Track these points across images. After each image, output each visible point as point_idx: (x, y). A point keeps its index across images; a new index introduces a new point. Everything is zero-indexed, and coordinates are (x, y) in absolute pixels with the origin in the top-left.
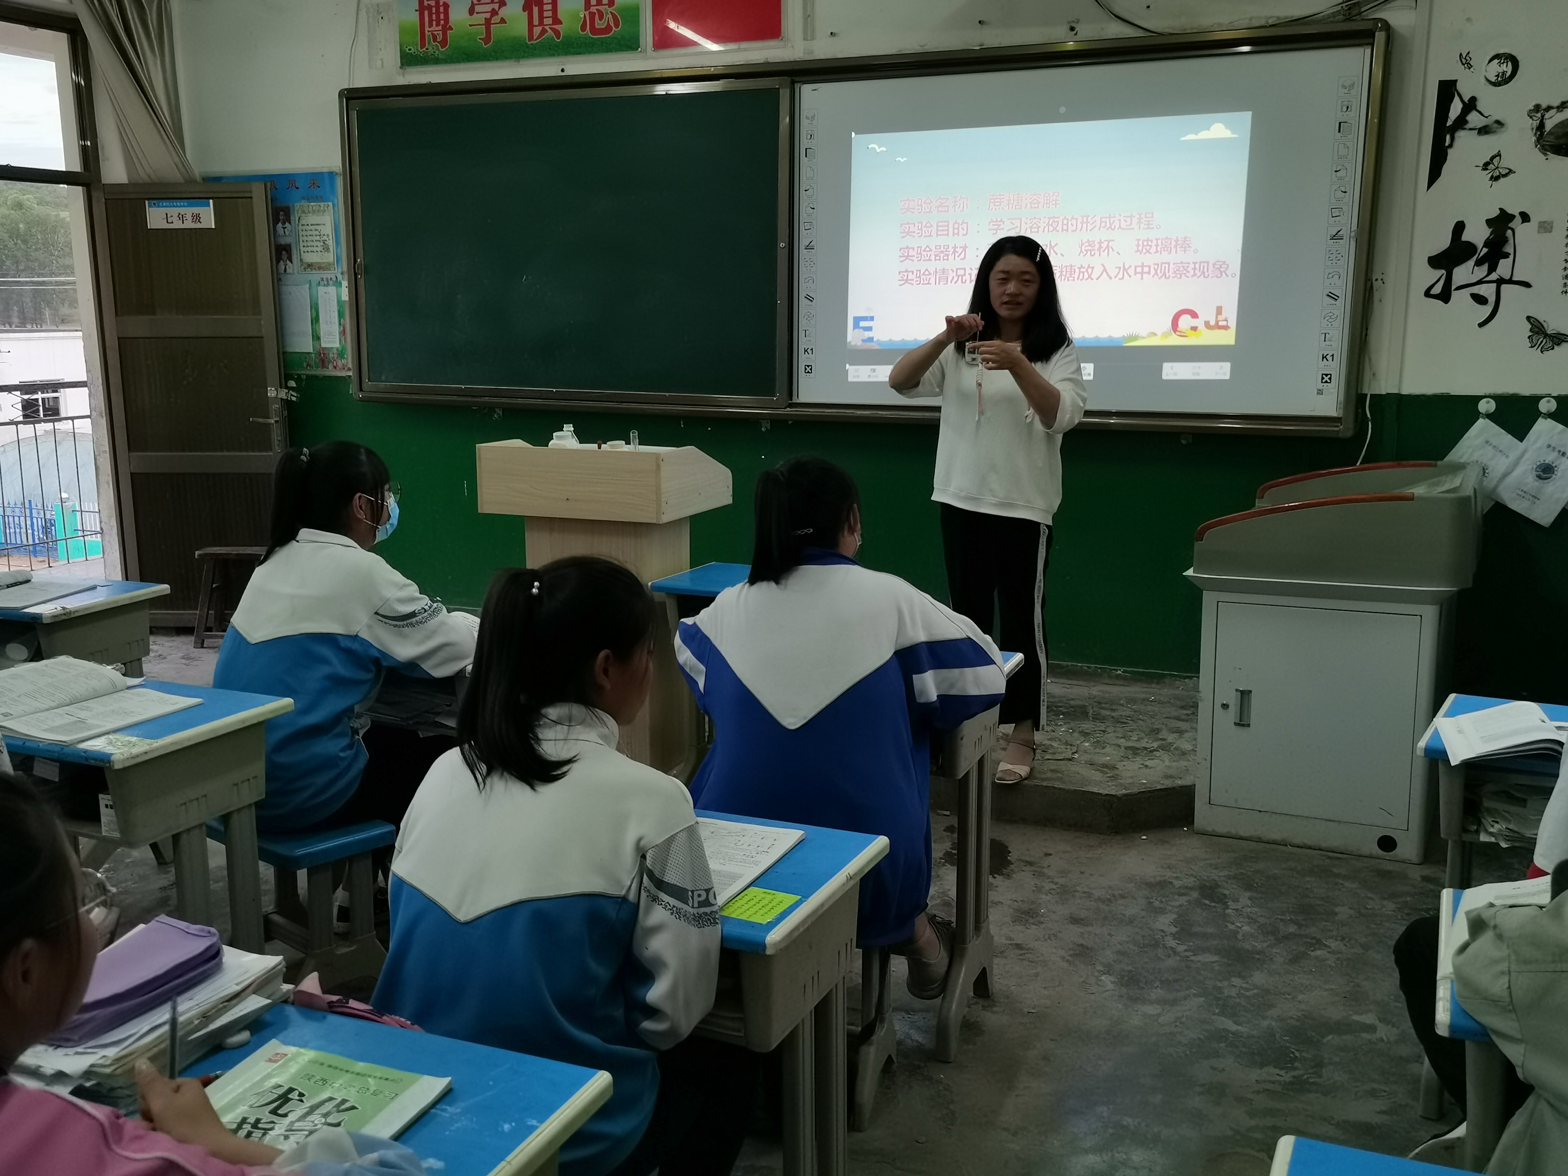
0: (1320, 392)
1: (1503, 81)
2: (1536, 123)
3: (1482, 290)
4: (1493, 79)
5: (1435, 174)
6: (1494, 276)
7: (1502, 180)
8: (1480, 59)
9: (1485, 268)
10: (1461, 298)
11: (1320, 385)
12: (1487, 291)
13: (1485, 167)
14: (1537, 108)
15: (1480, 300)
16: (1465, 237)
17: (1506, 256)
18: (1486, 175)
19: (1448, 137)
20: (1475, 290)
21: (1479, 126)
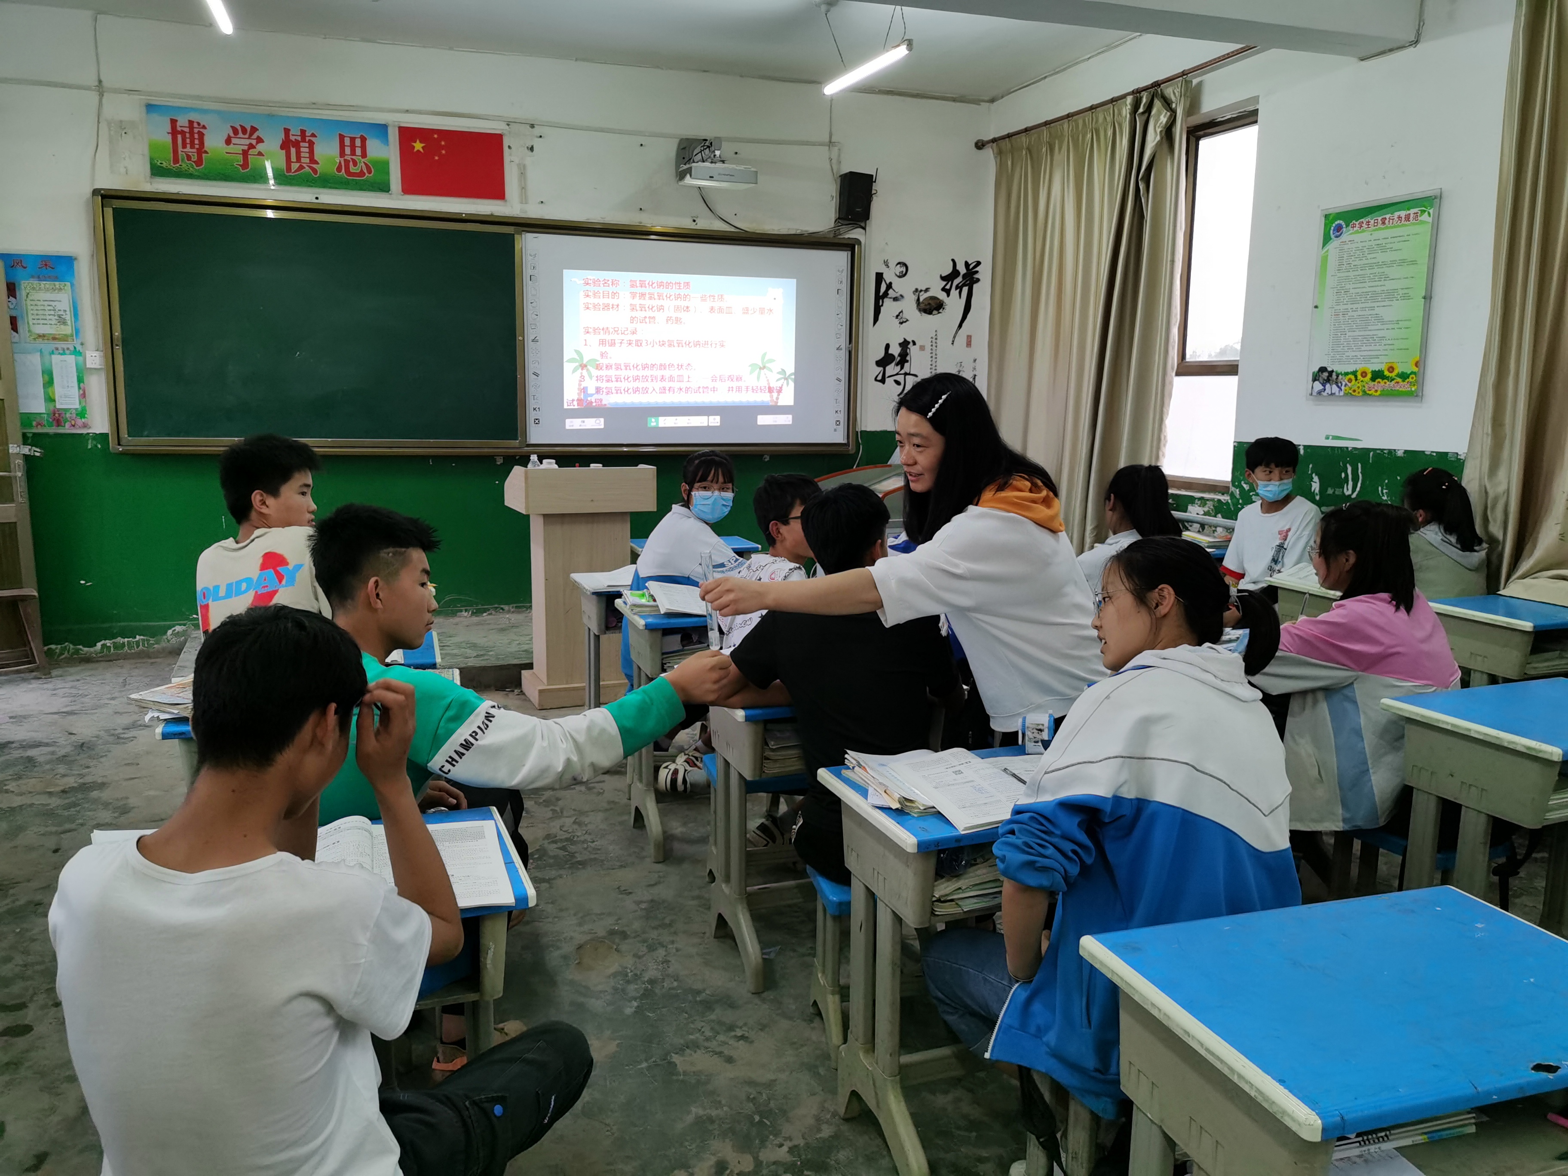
0: (835, 430)
1: (902, 275)
2: (917, 298)
3: (897, 378)
4: (898, 274)
5: (876, 320)
6: (903, 372)
7: (904, 324)
8: (892, 264)
9: (899, 367)
10: (889, 381)
11: (835, 427)
12: (900, 378)
13: (897, 316)
14: (917, 290)
15: (897, 383)
16: (890, 352)
17: (907, 361)
18: (897, 321)
19: (881, 301)
20: (896, 378)
21: (894, 296)
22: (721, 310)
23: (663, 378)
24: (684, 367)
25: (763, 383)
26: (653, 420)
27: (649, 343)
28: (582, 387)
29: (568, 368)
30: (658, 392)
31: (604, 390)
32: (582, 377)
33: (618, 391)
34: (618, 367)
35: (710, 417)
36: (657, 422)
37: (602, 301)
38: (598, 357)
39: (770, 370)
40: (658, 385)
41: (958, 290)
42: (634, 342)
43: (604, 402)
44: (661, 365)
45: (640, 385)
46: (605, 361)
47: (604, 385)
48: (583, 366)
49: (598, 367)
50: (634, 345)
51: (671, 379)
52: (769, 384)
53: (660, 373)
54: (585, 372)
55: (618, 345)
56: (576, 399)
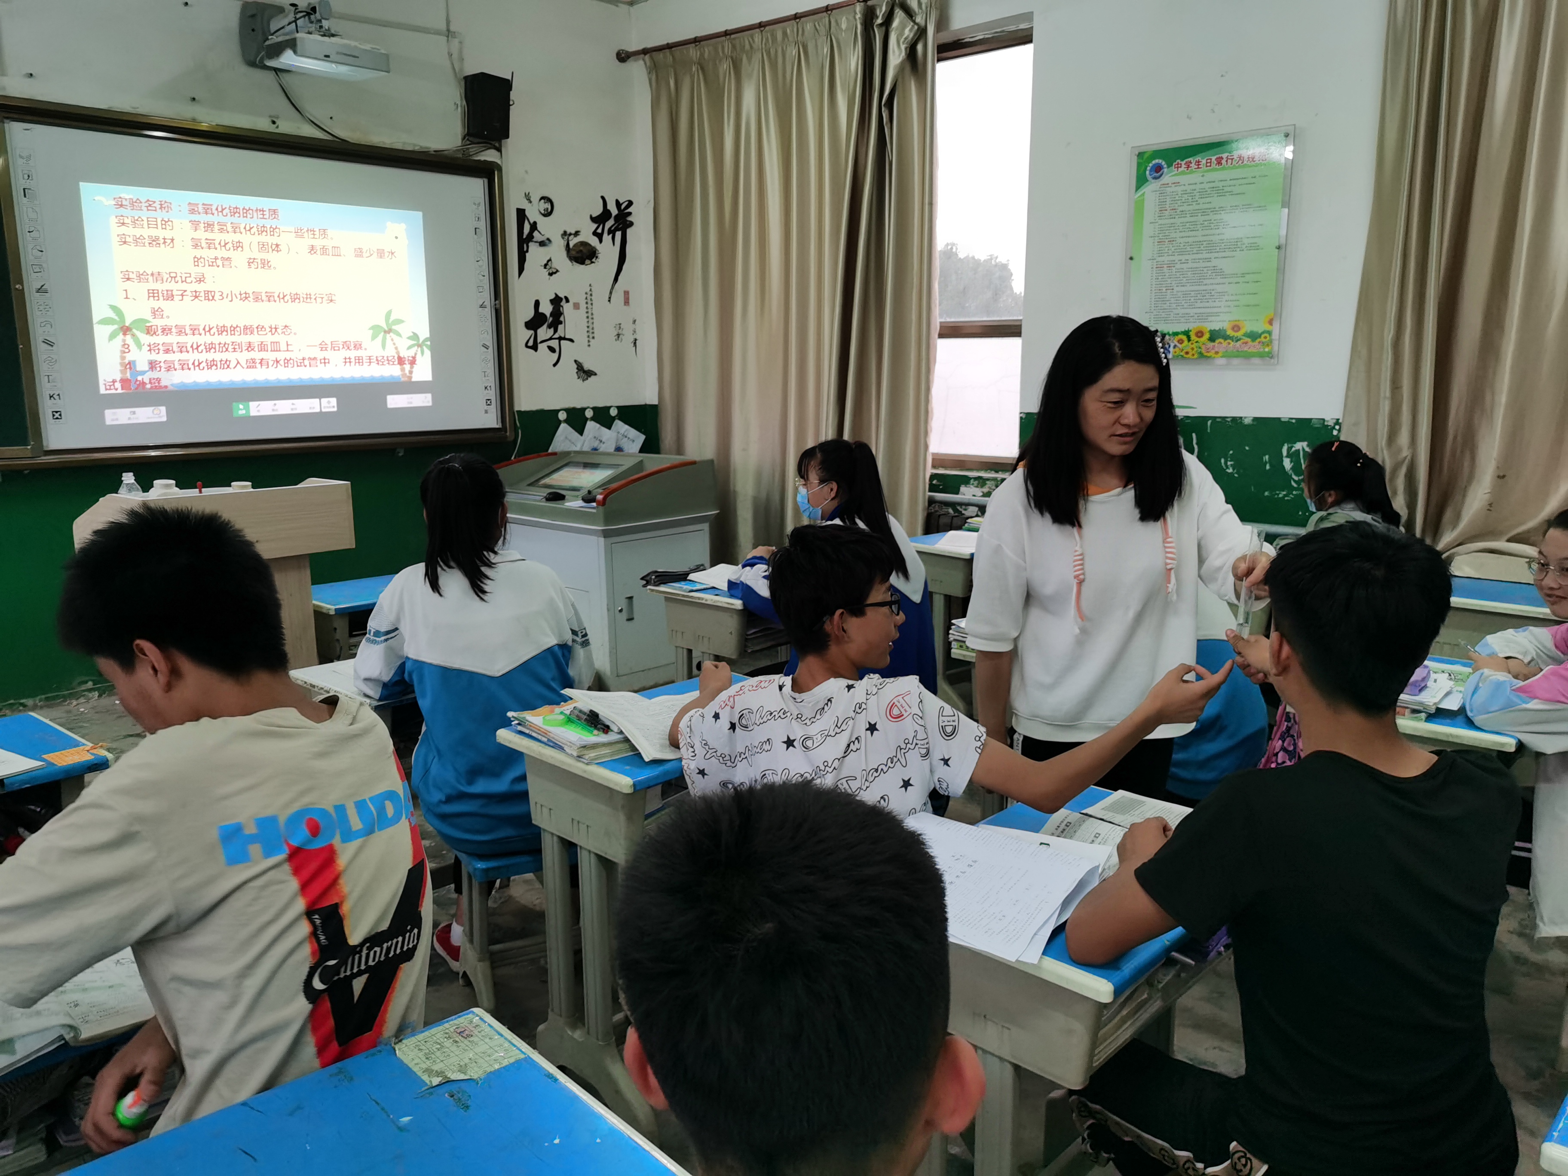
0: (486, 412)
1: (548, 214)
2: (566, 243)
3: (551, 343)
4: (543, 212)
5: (521, 268)
6: (556, 336)
7: (554, 276)
8: (535, 198)
9: (552, 330)
10: (543, 347)
11: (486, 407)
12: (554, 344)
13: (545, 266)
14: (565, 233)
15: (552, 349)
16: (541, 310)
17: (561, 323)
18: (545, 272)
19: (525, 245)
20: (549, 343)
21: (539, 240)
22: (324, 250)
23: (250, 347)
24: (279, 331)
25: (390, 352)
26: (241, 406)
27: (224, 295)
28: (127, 361)
29: (101, 333)
30: (245, 366)
31: (162, 364)
32: (125, 345)
33: (184, 366)
34: (181, 331)
35: (323, 400)
36: (247, 408)
37: (146, 232)
38: (148, 316)
39: (399, 335)
40: (244, 356)
41: (611, 235)
42: (202, 294)
43: (163, 383)
44: (246, 328)
45: (218, 356)
46: (159, 323)
47: (161, 357)
48: (126, 330)
49: (149, 331)
50: (203, 298)
51: (262, 347)
52: (398, 353)
53: (244, 339)
54: (129, 339)
55: (177, 298)
56: (118, 379)
